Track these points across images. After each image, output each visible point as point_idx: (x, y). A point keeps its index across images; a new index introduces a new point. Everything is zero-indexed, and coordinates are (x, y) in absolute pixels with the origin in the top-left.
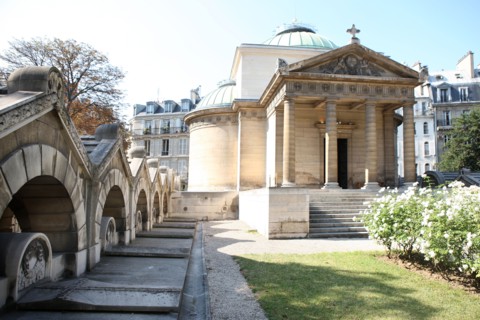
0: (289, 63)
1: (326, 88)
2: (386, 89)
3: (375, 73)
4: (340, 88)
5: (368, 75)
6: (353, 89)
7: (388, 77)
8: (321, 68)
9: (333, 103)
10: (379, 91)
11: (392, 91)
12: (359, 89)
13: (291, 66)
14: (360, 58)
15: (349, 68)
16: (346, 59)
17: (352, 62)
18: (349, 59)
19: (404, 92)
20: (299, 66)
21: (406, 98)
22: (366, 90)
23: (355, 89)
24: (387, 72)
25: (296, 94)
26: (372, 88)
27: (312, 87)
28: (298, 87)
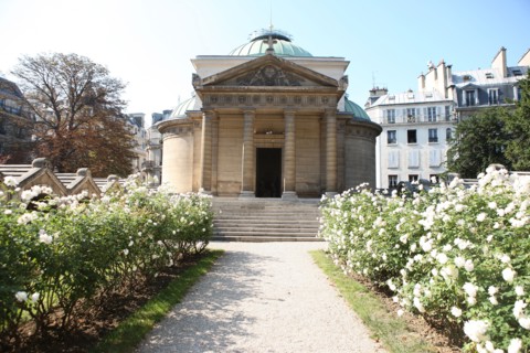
0: (202, 77)
1: (242, 99)
2: (305, 98)
3: (294, 82)
4: (256, 99)
5: (286, 85)
6: (270, 100)
7: (308, 86)
8: (238, 80)
9: (249, 114)
10: (298, 100)
11: (312, 100)
12: (276, 99)
13: (204, 80)
14: (278, 68)
15: (267, 78)
16: (263, 71)
17: (270, 73)
18: (267, 70)
19: (325, 101)
20: (213, 80)
21: (327, 107)
22: (284, 100)
23: (272, 100)
24: (308, 81)
25: (212, 106)
26: (290, 98)
27: (229, 99)
28: (214, 99)
